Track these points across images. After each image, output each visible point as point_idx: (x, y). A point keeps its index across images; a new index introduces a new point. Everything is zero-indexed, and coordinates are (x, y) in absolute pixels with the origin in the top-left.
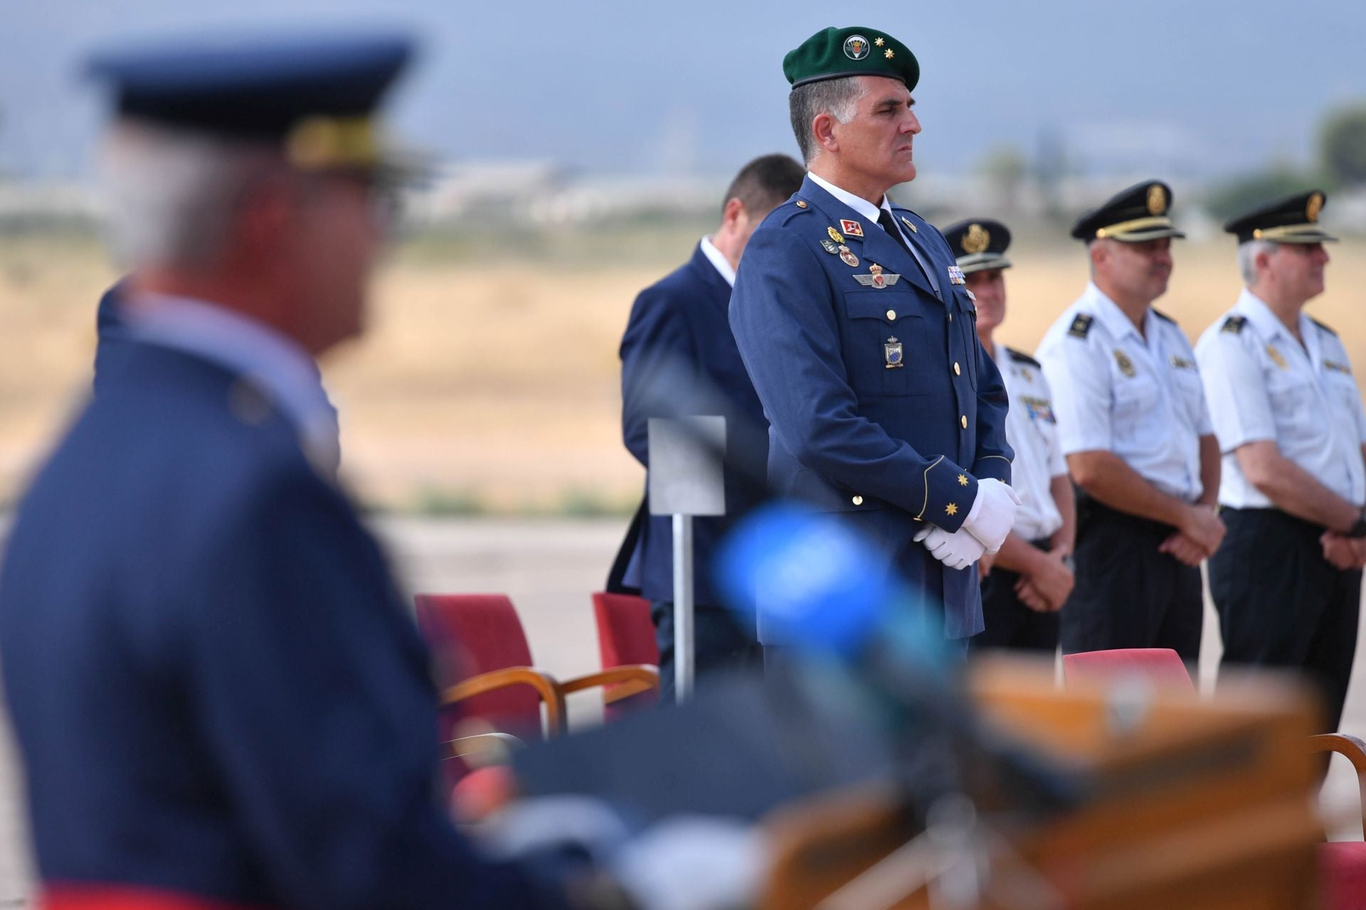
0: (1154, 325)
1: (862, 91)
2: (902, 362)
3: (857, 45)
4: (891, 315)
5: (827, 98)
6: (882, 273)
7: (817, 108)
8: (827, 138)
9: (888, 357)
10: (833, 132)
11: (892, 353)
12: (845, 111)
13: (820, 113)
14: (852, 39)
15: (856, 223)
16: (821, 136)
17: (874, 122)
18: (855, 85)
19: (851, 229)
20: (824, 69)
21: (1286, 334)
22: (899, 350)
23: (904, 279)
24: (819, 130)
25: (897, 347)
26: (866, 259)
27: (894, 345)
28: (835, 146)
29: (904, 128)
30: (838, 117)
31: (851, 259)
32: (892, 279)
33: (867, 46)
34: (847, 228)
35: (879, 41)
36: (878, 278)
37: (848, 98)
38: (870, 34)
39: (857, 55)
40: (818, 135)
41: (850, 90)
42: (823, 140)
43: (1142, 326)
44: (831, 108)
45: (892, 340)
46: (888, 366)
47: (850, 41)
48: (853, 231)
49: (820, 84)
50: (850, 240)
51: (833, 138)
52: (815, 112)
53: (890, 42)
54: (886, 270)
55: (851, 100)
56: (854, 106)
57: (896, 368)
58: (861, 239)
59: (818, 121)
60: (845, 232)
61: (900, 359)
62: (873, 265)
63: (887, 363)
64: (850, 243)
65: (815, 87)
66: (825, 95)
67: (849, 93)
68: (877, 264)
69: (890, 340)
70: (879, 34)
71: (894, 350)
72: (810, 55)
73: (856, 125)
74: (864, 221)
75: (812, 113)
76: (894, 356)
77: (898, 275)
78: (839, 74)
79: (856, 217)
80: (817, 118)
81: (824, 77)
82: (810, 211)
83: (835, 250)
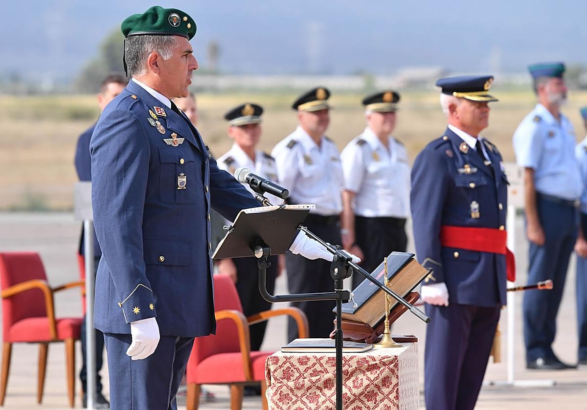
0: (325, 143)
2: (185, 186)
3: (175, 18)
4: (182, 161)
6: (177, 137)
7: (151, 49)
8: (154, 65)
9: (179, 183)
10: (157, 62)
12: (166, 53)
13: (152, 52)
15: (162, 109)
16: (151, 64)
18: (173, 39)
19: (160, 112)
20: (157, 29)
21: (383, 148)
22: (185, 180)
23: (187, 140)
24: (151, 61)
25: (184, 178)
26: (169, 130)
27: (182, 177)
28: (157, 71)
30: (162, 55)
31: (161, 129)
32: (181, 141)
33: (179, 20)
34: (158, 112)
35: (185, 19)
36: (175, 141)
37: (169, 47)
38: (181, 14)
39: (175, 24)
41: (171, 42)
42: (152, 67)
43: (319, 144)
44: (160, 50)
46: (178, 188)
47: (172, 16)
48: (161, 113)
50: (160, 118)
51: (157, 66)
52: (149, 50)
53: (190, 20)
54: (179, 136)
55: (171, 49)
56: (172, 51)
57: (183, 190)
58: (165, 118)
60: (157, 114)
62: (172, 133)
68: (175, 133)
69: (181, 175)
70: (185, 15)
71: (182, 180)
72: (149, 20)
74: (165, 107)
75: (147, 51)
76: (182, 183)
77: (183, 139)
78: (165, 33)
79: (161, 105)
80: (150, 55)
81: (156, 33)
82: (139, 101)
83: (153, 124)
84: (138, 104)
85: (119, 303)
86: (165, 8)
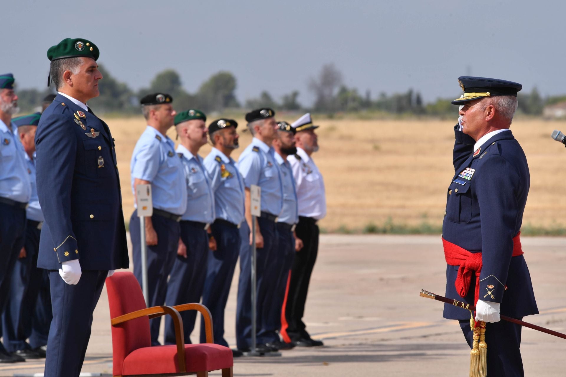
1: (82, 63)
2: (103, 165)
3: (80, 45)
4: (100, 148)
5: (69, 65)
6: (95, 132)
7: (64, 68)
8: (68, 80)
9: (99, 163)
10: (71, 78)
11: (100, 162)
12: (76, 70)
13: (66, 70)
14: (78, 43)
15: (82, 113)
16: (66, 79)
17: (87, 74)
18: (80, 60)
19: (81, 115)
20: (68, 54)
22: (102, 160)
23: (101, 133)
24: (66, 77)
25: (102, 159)
26: (89, 127)
27: (101, 159)
28: (71, 83)
29: (96, 78)
30: (73, 72)
31: (83, 126)
32: (97, 134)
33: (83, 46)
34: (80, 114)
35: (88, 44)
36: (93, 134)
37: (77, 65)
38: (85, 42)
39: (80, 49)
40: (65, 79)
41: (78, 62)
42: (67, 81)
44: (71, 68)
45: (100, 157)
46: (99, 167)
49: (66, 59)
50: (81, 119)
51: (70, 80)
53: (92, 44)
55: (78, 66)
56: (79, 68)
57: (102, 168)
58: (85, 119)
59: (66, 73)
60: (80, 116)
61: (103, 164)
62: (91, 129)
63: (98, 166)
64: (82, 120)
65: (64, 61)
66: (69, 63)
67: (77, 64)
68: (93, 128)
70: (87, 41)
72: (62, 48)
73: (80, 75)
74: (84, 111)
75: (63, 70)
77: (99, 132)
78: (73, 56)
79: (81, 109)
80: (65, 72)
81: (68, 57)
82: (67, 107)
83: (78, 123)
84: (67, 109)
85: (54, 249)
86: (72, 38)
